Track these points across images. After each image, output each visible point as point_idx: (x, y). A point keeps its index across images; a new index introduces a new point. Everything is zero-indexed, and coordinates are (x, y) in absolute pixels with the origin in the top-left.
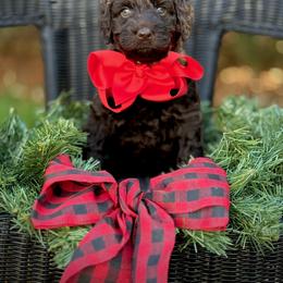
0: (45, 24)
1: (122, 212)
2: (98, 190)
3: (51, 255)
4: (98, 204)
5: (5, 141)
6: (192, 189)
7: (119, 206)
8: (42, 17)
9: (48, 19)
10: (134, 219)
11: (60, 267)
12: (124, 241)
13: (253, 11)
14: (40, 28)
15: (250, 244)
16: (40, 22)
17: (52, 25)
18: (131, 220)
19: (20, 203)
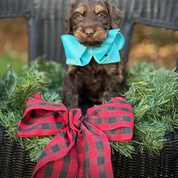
0: (30, 17)
1: (70, 128)
2: (56, 115)
3: (27, 153)
4: (57, 123)
5: (4, 84)
6: (112, 116)
7: (68, 125)
8: (29, 13)
9: (33, 14)
10: (77, 133)
11: (32, 160)
12: (71, 146)
13: (152, 13)
14: (27, 19)
15: (146, 151)
16: (27, 16)
17: (34, 18)
18: (75, 133)
19: (11, 121)
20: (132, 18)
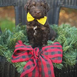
0: (16, 5)
1: (35, 57)
4: (29, 55)
5: (5, 37)
6: (53, 51)
7: (34, 55)
8: (15, 3)
9: (17, 4)
11: (18, 72)
13: (68, 2)
16: (14, 5)
18: (37, 59)
20: (60, 5)
